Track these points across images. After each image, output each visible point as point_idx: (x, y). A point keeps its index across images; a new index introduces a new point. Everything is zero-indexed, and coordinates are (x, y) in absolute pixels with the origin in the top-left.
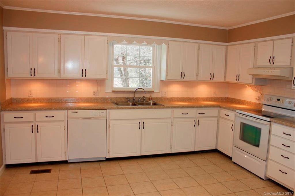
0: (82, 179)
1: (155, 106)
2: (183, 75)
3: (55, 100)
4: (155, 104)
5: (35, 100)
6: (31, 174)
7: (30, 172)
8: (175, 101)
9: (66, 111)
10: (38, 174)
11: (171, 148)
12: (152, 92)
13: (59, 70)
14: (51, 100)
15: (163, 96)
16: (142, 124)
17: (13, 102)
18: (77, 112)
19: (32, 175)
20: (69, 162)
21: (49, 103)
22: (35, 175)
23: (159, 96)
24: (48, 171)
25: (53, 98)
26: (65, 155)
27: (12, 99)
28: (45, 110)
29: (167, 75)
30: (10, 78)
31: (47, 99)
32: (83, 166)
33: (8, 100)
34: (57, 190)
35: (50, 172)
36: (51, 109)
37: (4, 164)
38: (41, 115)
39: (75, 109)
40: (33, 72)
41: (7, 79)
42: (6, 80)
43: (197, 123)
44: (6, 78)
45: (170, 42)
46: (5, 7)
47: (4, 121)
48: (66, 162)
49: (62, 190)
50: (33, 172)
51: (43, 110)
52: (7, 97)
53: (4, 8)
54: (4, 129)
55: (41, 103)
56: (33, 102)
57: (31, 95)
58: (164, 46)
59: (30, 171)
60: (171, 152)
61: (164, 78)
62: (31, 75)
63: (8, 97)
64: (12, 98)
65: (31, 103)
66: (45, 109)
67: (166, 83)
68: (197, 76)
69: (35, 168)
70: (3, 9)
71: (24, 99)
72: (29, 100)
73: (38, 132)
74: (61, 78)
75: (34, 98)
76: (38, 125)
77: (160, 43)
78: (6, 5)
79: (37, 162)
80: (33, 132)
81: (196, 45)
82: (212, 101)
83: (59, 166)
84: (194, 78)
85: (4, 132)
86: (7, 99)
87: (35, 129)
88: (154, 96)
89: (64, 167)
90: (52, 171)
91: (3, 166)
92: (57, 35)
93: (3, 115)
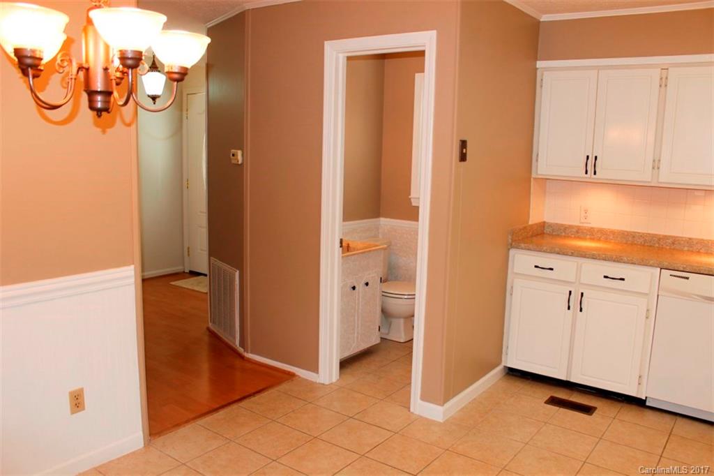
0: (662, 459)
3: (642, 240)
5: (592, 234)
6: (548, 404)
7: (546, 398)
9: (659, 269)
10: (561, 409)
13: (656, 162)
14: (634, 237)
17: (545, 231)
18: (687, 278)
19: (549, 406)
20: (648, 404)
21: (626, 243)
22: (554, 409)
24: (588, 410)
25: (639, 233)
26: (639, 384)
27: (543, 225)
28: (604, 259)
30: (540, 177)
31: (623, 234)
32: (682, 427)
33: (532, 225)
34: (585, 462)
35: (591, 414)
36: (618, 260)
37: (503, 364)
38: (593, 271)
39: (682, 269)
40: (591, 164)
41: (535, 179)
42: (532, 179)
44: (534, 175)
46: (544, 18)
47: (515, 271)
48: (639, 403)
49: (598, 466)
50: (553, 401)
51: (599, 259)
52: (531, 219)
53: (541, 20)
54: (512, 287)
55: (606, 240)
56: (588, 237)
57: (586, 221)
59: (549, 397)
62: (586, 173)
63: (534, 218)
64: (544, 222)
65: (584, 239)
66: (604, 256)
69: (562, 394)
70: (539, 22)
71: (571, 227)
72: (579, 233)
73: (581, 310)
74: (661, 183)
75: (592, 228)
76: (582, 294)
78: (546, 13)
79: (568, 380)
80: (571, 308)
83: (619, 405)
85: (511, 294)
86: (530, 223)
87: (576, 302)
89: (630, 415)
90: (596, 411)
91: (499, 368)
92: (659, 69)
93: (514, 256)
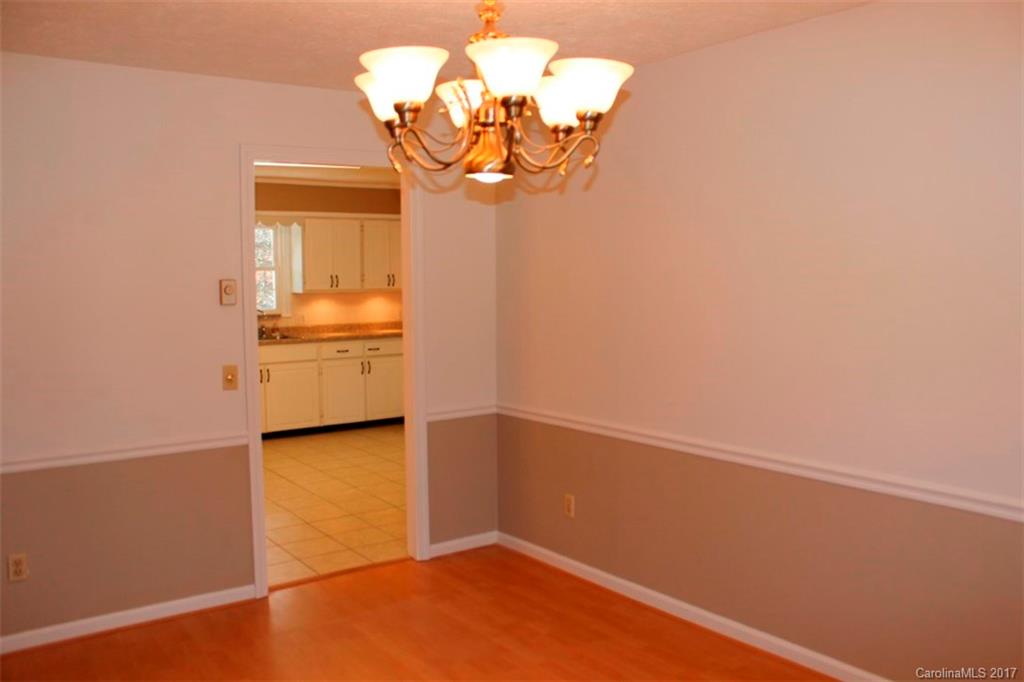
1: (285, 340)
2: (334, 280)
4: (284, 337)
8: (323, 331)
11: (322, 416)
12: (275, 317)
15: (300, 323)
16: (265, 374)
23: (291, 323)
29: (304, 283)
43: (366, 368)
45: (307, 221)
58: (296, 228)
60: (322, 425)
61: (298, 288)
67: (304, 298)
68: (363, 281)
77: (287, 223)
81: (357, 224)
82: (391, 328)
84: (356, 285)
88: (281, 324)
